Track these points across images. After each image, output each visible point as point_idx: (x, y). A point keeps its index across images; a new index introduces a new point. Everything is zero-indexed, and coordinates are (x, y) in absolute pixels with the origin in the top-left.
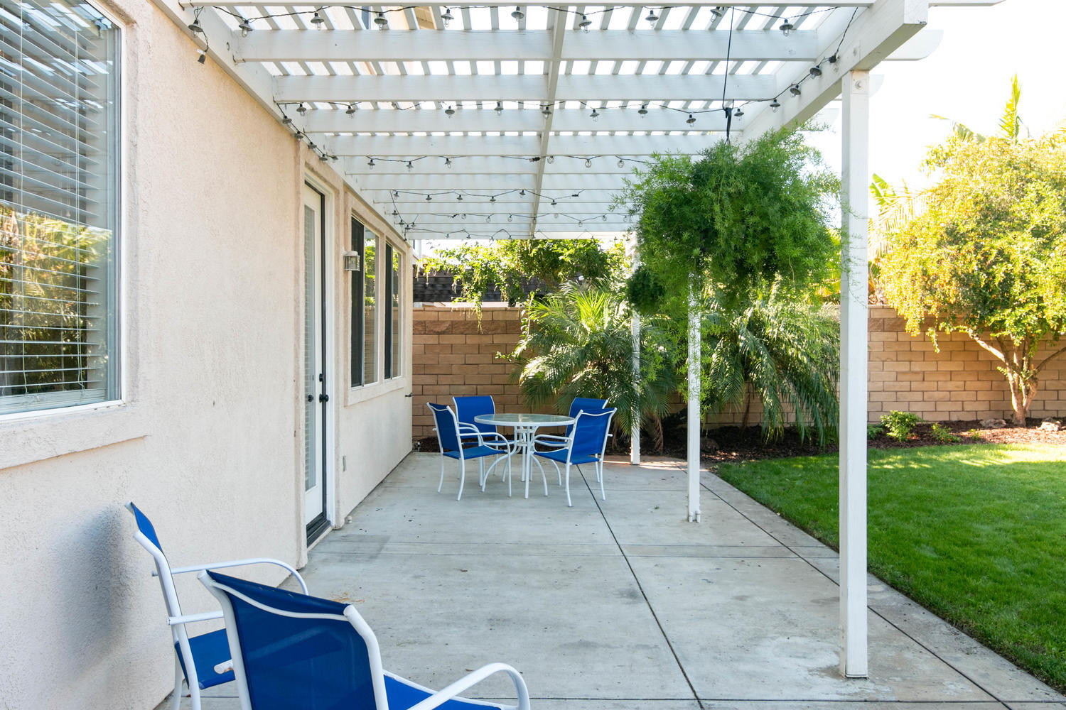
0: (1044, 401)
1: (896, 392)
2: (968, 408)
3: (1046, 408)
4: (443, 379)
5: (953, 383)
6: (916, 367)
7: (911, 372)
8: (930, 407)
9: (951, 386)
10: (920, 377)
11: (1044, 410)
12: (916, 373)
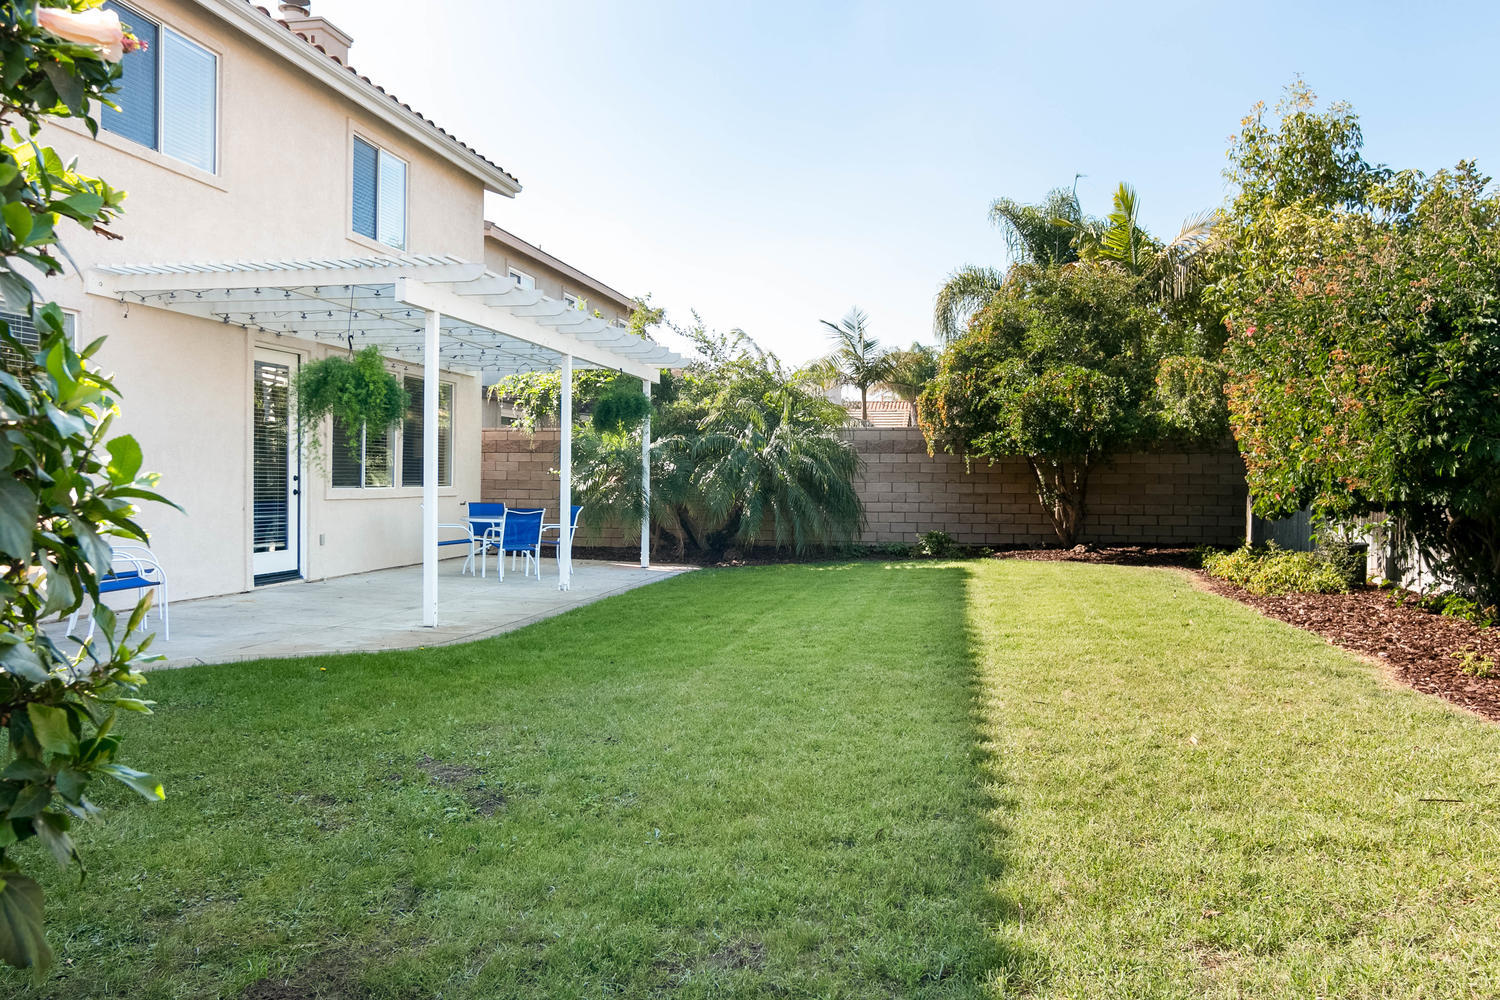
0: (1114, 526)
1: (959, 514)
2: (1032, 531)
3: (1116, 533)
4: (535, 494)
5: (1017, 505)
6: (980, 489)
7: (974, 494)
8: (993, 529)
9: (1015, 508)
10: (984, 499)
11: (1114, 535)
12: (981, 495)
